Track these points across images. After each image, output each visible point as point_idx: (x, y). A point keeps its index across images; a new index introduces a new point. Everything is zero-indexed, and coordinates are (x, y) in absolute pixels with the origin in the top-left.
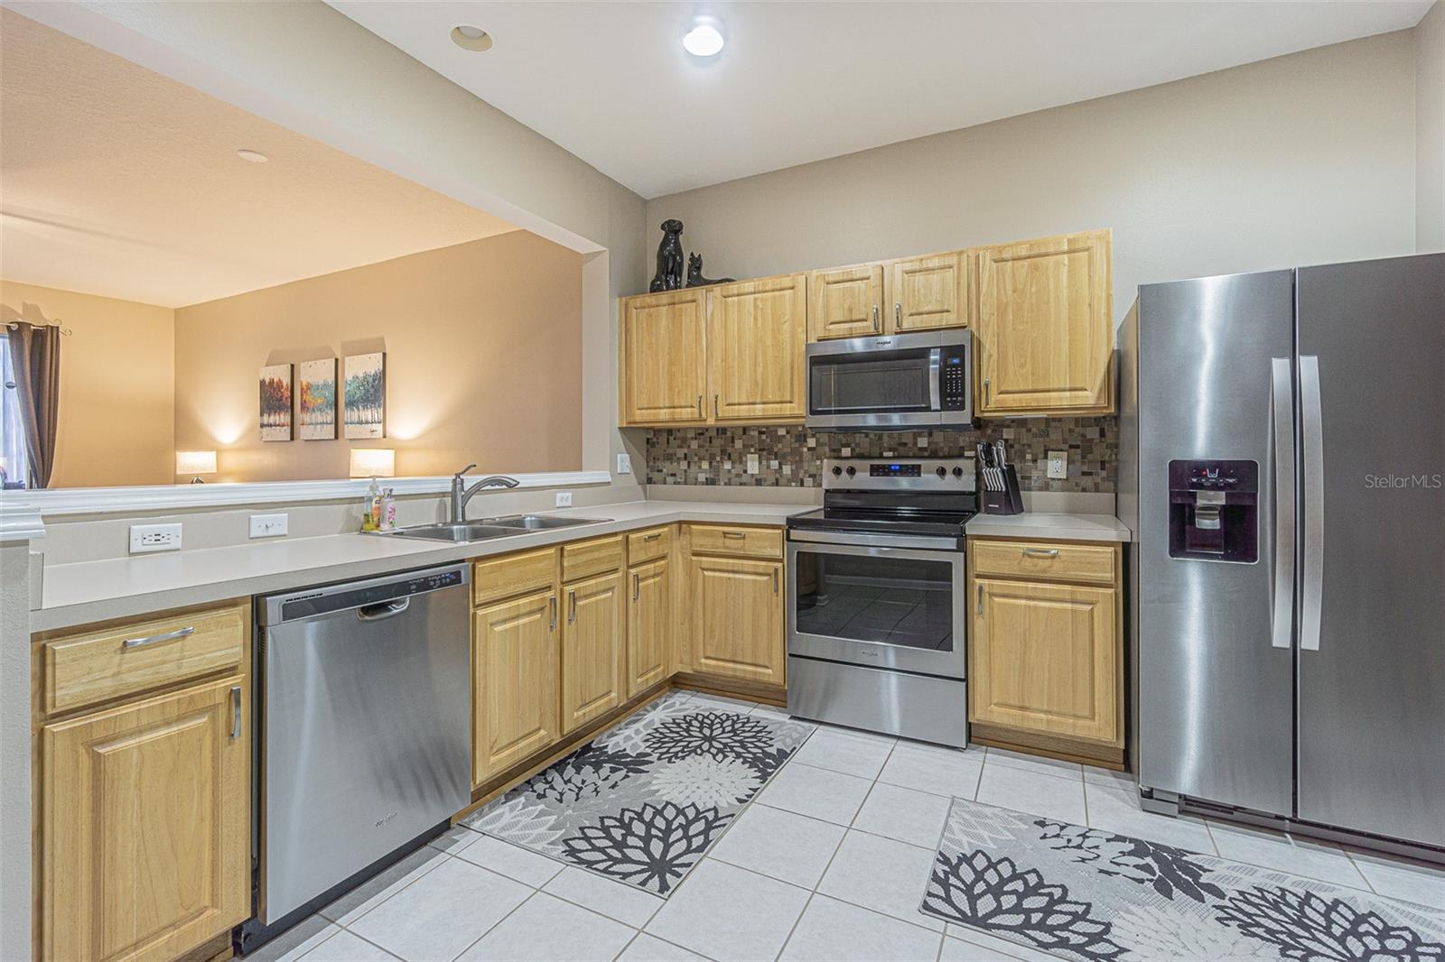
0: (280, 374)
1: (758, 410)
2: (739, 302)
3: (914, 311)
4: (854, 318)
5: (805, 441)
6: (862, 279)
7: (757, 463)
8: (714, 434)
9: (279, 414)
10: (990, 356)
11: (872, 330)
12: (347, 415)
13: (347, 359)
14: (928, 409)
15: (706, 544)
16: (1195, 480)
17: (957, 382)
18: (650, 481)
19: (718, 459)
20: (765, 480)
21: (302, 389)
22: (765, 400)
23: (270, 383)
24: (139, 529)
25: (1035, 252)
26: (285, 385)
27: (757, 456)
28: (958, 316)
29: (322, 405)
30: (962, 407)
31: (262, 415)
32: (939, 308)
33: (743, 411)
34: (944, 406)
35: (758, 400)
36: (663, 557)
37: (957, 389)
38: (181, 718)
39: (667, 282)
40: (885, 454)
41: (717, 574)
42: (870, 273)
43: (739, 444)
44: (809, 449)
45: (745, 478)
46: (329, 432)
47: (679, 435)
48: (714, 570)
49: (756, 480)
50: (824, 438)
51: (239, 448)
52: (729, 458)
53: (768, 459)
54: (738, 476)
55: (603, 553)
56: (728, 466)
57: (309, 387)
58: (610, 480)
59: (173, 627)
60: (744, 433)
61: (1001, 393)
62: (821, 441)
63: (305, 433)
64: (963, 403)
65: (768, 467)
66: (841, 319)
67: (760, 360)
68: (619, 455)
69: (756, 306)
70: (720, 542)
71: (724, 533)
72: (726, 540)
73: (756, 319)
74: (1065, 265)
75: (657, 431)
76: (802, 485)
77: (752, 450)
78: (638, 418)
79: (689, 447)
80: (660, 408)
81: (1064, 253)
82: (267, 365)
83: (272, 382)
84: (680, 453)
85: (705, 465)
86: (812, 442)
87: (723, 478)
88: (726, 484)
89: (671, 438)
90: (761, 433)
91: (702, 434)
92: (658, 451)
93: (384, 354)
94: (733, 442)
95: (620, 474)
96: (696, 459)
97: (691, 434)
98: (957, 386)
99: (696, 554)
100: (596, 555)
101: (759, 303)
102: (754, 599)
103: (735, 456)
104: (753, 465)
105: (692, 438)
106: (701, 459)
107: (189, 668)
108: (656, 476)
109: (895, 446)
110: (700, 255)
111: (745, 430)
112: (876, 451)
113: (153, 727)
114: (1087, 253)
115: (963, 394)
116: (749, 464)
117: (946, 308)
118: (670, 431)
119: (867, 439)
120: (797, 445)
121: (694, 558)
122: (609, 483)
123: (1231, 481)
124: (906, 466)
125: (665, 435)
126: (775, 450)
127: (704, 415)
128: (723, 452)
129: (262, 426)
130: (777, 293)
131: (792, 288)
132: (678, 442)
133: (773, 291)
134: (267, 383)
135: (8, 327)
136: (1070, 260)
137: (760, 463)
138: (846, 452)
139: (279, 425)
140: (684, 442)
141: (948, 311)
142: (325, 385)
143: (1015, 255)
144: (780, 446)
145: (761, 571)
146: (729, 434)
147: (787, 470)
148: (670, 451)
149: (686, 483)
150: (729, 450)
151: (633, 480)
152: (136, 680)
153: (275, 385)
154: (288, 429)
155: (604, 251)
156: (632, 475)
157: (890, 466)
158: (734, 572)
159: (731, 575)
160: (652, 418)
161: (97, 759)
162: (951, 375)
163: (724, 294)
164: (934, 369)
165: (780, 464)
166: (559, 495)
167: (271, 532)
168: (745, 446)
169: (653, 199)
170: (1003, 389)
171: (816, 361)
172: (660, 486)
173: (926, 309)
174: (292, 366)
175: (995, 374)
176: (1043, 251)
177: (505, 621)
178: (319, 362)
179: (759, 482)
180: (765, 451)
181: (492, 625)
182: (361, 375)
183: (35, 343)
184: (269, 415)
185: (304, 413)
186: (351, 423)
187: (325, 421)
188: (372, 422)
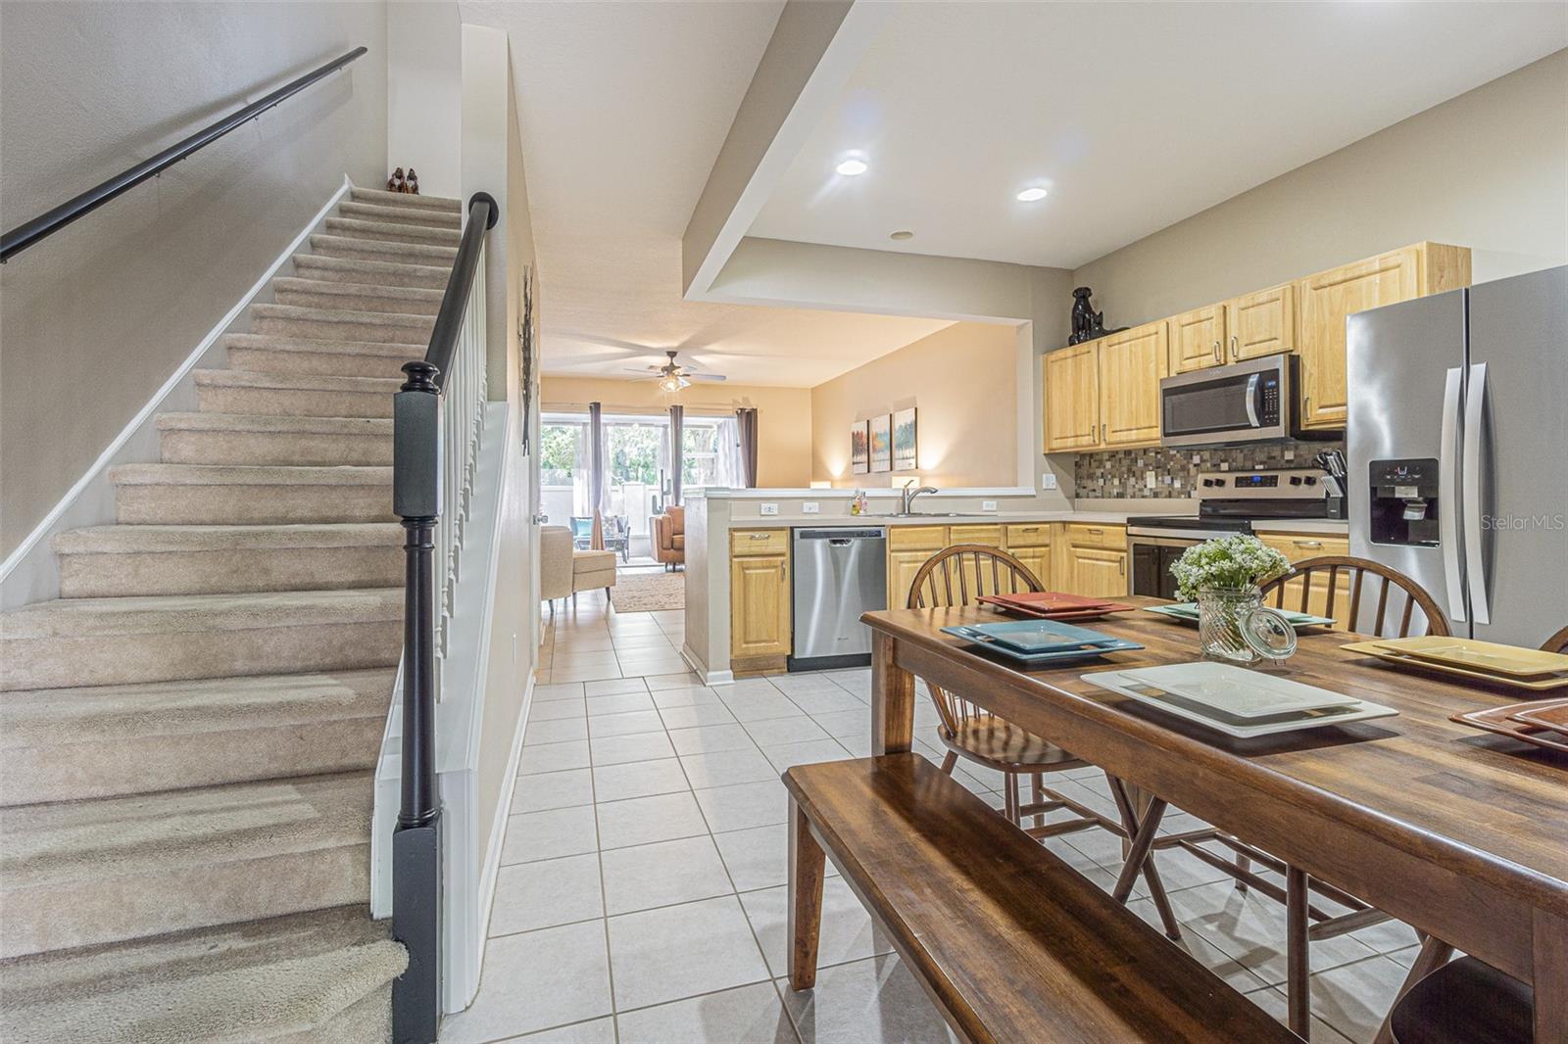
0: (861, 427)
1: (1134, 435)
2: (1120, 349)
3: (1248, 342)
4: (1202, 353)
5: (1192, 458)
6: (1208, 319)
7: (1154, 479)
8: (1123, 456)
10: (1311, 375)
11: (1214, 363)
12: (897, 454)
13: (896, 414)
14: (1249, 427)
15: (1080, 539)
16: (1389, 477)
17: (1273, 402)
18: (1078, 496)
19: (1126, 476)
20: (1161, 493)
21: (873, 437)
22: (1139, 426)
24: (765, 505)
25: (1349, 276)
26: (864, 434)
27: (1153, 473)
28: (1284, 343)
29: (884, 447)
30: (1277, 424)
31: (853, 456)
32: (1267, 337)
33: (1123, 436)
34: (1263, 424)
35: (1134, 427)
36: (1046, 546)
37: (1273, 408)
38: (767, 568)
39: (1079, 336)
40: (1257, 467)
41: (1086, 561)
42: (1213, 314)
43: (1140, 463)
44: (1195, 465)
45: (1146, 492)
46: (887, 466)
47: (1097, 458)
48: (1084, 558)
49: (1154, 493)
50: (1206, 455)
51: (842, 480)
52: (1134, 476)
53: (1163, 475)
54: (1141, 490)
55: (983, 535)
56: (1132, 480)
57: (877, 435)
58: (1035, 493)
59: (766, 534)
60: (1145, 454)
61: (1321, 408)
62: (1204, 457)
63: (875, 467)
64: (1278, 419)
65: (1163, 481)
66: (1193, 355)
67: (1134, 393)
68: (1044, 476)
69: (1131, 351)
70: (1088, 536)
71: (1089, 530)
72: (1092, 536)
73: (1131, 361)
74: (1376, 284)
75: (1083, 455)
76: (1190, 497)
77: (1151, 468)
78: (1054, 446)
79: (1105, 467)
80: (1068, 437)
81: (1376, 273)
82: (855, 422)
83: (858, 433)
84: (1099, 472)
85: (1116, 482)
86: (1196, 459)
87: (1130, 491)
88: (1131, 497)
89: (1092, 461)
90: (1157, 453)
91: (1114, 456)
92: (1084, 471)
93: (916, 409)
94: (1136, 462)
95: (1046, 489)
96: (1109, 477)
97: (1106, 457)
98: (1273, 405)
99: (1075, 546)
100: (977, 535)
101: (1133, 349)
102: (1109, 580)
103: (1138, 474)
104: (1151, 480)
105: (1107, 460)
106: (1114, 477)
107: (770, 550)
108: (1082, 492)
109: (1265, 460)
110: (1101, 313)
111: (1145, 451)
112: (1249, 464)
113: (759, 568)
114: (1398, 270)
115: (1278, 412)
116: (1148, 479)
117: (1273, 336)
118: (1091, 455)
119: (1242, 455)
120: (1185, 462)
121: (1073, 549)
122: (1034, 496)
123: (1417, 477)
124: (1266, 477)
125: (1088, 458)
126: (1169, 467)
127: (1097, 442)
128: (1129, 470)
129: (854, 463)
130: (1146, 339)
131: (1157, 333)
132: (1097, 463)
133: (1143, 337)
134: (856, 434)
135: (737, 411)
136: (1381, 280)
137: (1157, 478)
138: (1225, 466)
139: (862, 463)
140: (1101, 464)
141: (1276, 339)
142: (885, 433)
143: (1331, 281)
144: (1172, 463)
145: (1113, 559)
146: (1133, 455)
147: (1177, 484)
148: (1091, 471)
149: (1103, 497)
150: (1134, 468)
151: (1060, 495)
152: (755, 550)
153: (860, 435)
154: (866, 465)
155: (1027, 324)
156: (1059, 490)
157: (1252, 477)
158: (1097, 560)
159: (1094, 562)
160: (1063, 445)
161: (745, 573)
162: (1269, 396)
163: (1110, 343)
164: (1250, 390)
165: (1172, 479)
166: (985, 502)
167: (812, 511)
168: (1146, 465)
169: (1077, 269)
170: (1323, 403)
171: (1167, 393)
172: (1086, 499)
173: (1257, 339)
174: (868, 421)
175: (1315, 391)
176: (1357, 274)
177: (909, 562)
179: (1156, 495)
180: (1161, 468)
181: (900, 562)
182: (903, 425)
183: (749, 419)
184: (857, 456)
185: (874, 454)
186: (899, 459)
187: (885, 458)
188: (910, 458)
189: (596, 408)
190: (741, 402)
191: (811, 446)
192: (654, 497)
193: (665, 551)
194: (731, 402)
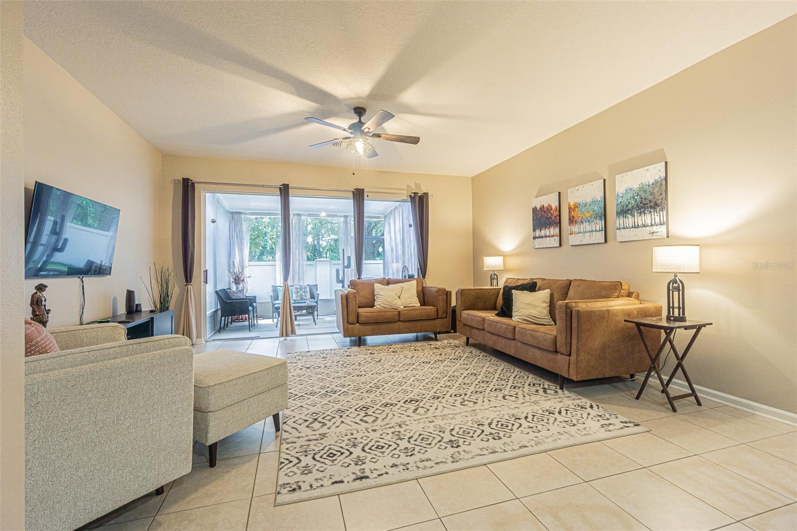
0: (551, 201)
9: (549, 229)
12: (618, 222)
13: (618, 177)
21: (570, 208)
23: (540, 208)
26: (553, 207)
29: (591, 217)
31: (534, 230)
46: (600, 237)
51: (517, 253)
57: (576, 206)
63: (573, 240)
82: (536, 197)
83: (543, 207)
93: (666, 163)
129: (535, 238)
134: (538, 209)
135: (410, 196)
139: (549, 236)
142: (594, 202)
153: (545, 209)
154: (557, 239)
174: (559, 193)
178: (586, 186)
182: (636, 187)
183: (420, 203)
184: (541, 230)
185: (573, 225)
186: (624, 228)
187: (594, 229)
188: (652, 225)
189: (285, 191)
190: (414, 187)
191: (472, 227)
192: (338, 271)
193: (350, 326)
194: (405, 188)
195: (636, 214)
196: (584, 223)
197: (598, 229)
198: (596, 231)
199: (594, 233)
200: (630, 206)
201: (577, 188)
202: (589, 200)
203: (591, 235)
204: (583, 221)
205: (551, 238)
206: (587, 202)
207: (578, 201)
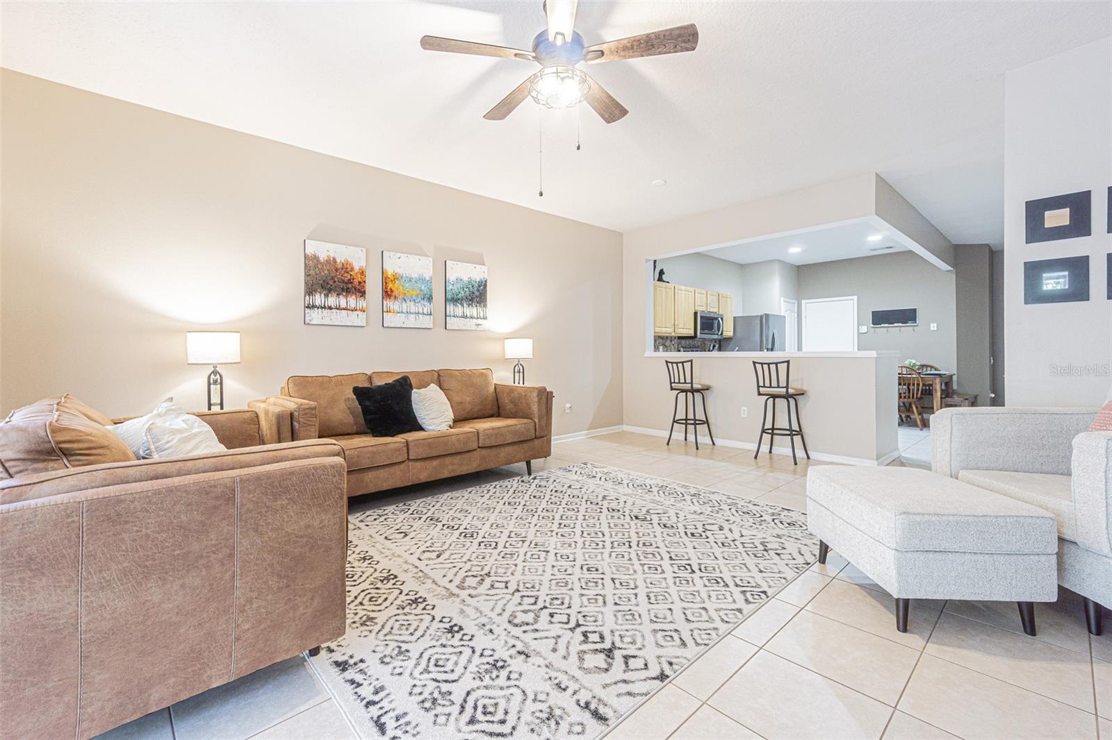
0: (345, 254)
1: (685, 331)
2: (681, 293)
3: (711, 306)
9: (346, 296)
13: (452, 263)
23: (326, 261)
28: (717, 309)
32: (715, 307)
33: (681, 331)
35: (685, 328)
42: (704, 293)
57: (397, 277)
73: (685, 300)
78: (656, 331)
80: (662, 328)
81: (729, 298)
83: (332, 260)
101: (685, 295)
129: (311, 307)
131: (692, 292)
133: (688, 292)
134: (321, 260)
142: (422, 280)
160: (660, 331)
163: (679, 289)
178: (410, 256)
182: (466, 279)
184: (327, 296)
185: (390, 301)
186: (454, 316)
187: (421, 311)
188: (478, 318)
195: (465, 305)
196: (408, 301)
197: (425, 312)
198: (423, 314)
199: (421, 316)
200: (460, 296)
201: (399, 255)
202: (415, 276)
203: (417, 318)
204: (406, 299)
205: (349, 312)
206: (413, 276)
207: (400, 271)
